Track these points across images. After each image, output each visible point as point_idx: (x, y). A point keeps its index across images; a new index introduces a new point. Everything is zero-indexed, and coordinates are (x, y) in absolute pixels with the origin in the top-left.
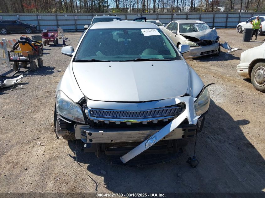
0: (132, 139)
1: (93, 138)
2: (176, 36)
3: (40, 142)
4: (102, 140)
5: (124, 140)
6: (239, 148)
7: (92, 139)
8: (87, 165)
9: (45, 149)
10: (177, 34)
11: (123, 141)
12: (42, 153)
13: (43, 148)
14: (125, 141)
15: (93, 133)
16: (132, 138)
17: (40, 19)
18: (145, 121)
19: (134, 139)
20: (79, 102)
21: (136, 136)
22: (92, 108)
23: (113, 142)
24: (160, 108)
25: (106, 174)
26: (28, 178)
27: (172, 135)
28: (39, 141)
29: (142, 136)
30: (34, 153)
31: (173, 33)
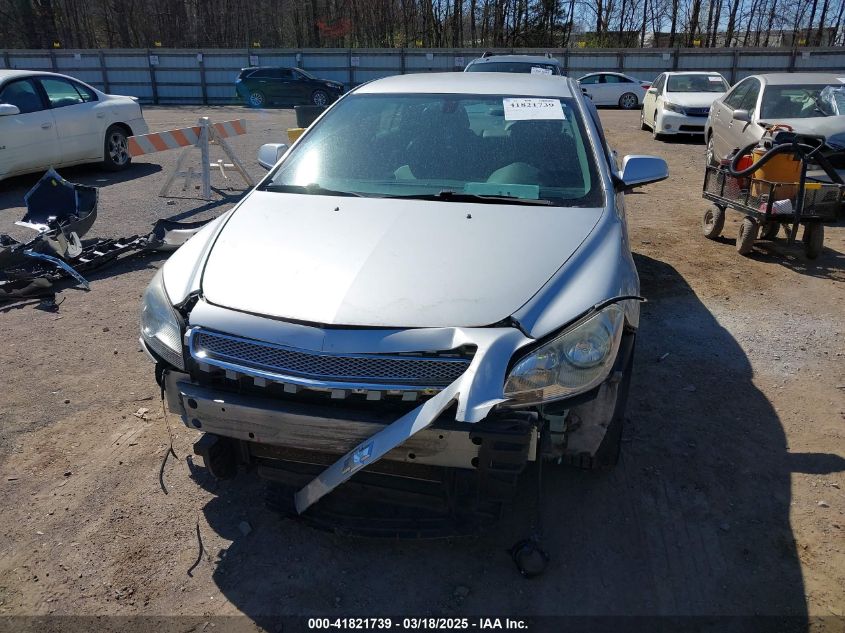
0: (310, 441)
1: (203, 419)
2: (745, 128)
3: (145, 410)
4: (226, 428)
5: (285, 438)
6: (746, 552)
7: (201, 421)
8: (210, 497)
9: (146, 431)
10: (749, 123)
11: (282, 441)
12: (132, 440)
13: (142, 427)
14: (288, 442)
15: (201, 402)
16: (307, 436)
17: (358, 64)
18: (337, 389)
19: (316, 441)
20: (181, 304)
21: (322, 433)
22: (203, 328)
23: (255, 440)
24: (397, 354)
25: (249, 534)
26: (56, 498)
27: (435, 452)
28: (146, 406)
29: (340, 436)
30: (115, 436)
31: (737, 117)
